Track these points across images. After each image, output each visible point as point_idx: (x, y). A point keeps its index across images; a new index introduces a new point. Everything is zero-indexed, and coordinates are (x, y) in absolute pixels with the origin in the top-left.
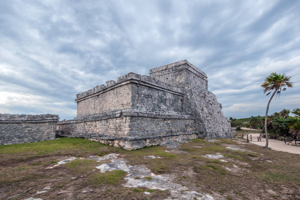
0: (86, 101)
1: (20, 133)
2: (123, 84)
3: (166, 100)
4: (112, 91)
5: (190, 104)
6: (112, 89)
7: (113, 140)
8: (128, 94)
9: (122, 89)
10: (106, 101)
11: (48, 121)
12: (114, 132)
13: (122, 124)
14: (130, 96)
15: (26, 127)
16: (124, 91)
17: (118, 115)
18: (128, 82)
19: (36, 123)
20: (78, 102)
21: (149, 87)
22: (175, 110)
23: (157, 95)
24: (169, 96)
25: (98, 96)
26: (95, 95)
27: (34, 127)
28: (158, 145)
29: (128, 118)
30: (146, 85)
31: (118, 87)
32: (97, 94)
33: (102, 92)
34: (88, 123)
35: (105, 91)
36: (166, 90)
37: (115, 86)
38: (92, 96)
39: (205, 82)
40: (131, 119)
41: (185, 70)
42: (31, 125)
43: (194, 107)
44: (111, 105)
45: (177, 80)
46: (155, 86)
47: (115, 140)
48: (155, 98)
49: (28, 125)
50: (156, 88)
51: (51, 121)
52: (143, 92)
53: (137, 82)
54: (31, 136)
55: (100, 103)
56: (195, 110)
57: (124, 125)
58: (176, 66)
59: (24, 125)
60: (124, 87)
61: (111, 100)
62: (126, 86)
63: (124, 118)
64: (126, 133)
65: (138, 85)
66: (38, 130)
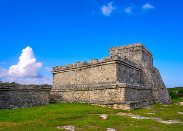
0: (65, 73)
1: (29, 99)
2: (108, 63)
3: (133, 74)
4: (96, 68)
5: (147, 77)
6: (96, 66)
7: (112, 104)
8: (113, 71)
9: (107, 66)
10: (90, 75)
11: (45, 89)
12: (109, 98)
13: (117, 93)
14: (115, 72)
15: (32, 95)
16: (109, 68)
17: (115, 87)
18: (114, 62)
19: (38, 91)
20: (54, 74)
21: (125, 65)
22: (138, 82)
23: (129, 71)
24: (135, 72)
25: (80, 70)
26: (77, 69)
27: (36, 95)
28: (139, 108)
29: (123, 89)
30: (124, 64)
31: (104, 65)
32: (79, 69)
33: (85, 67)
34: (79, 92)
35: (89, 67)
36: (133, 68)
37: (101, 64)
38: (73, 70)
39: (151, 59)
40: (126, 90)
41: (140, 51)
42: (35, 93)
43: (150, 80)
44: (94, 78)
45: (134, 58)
46: (128, 64)
47: (115, 104)
48: (128, 74)
49: (33, 93)
50: (128, 66)
51: (47, 89)
52: (122, 69)
53: (120, 62)
54: (35, 102)
55: (83, 76)
56: (151, 82)
57: (120, 93)
58: (133, 47)
59: (31, 93)
60: (109, 65)
61: (95, 74)
62: (111, 65)
63: (120, 89)
64: (121, 99)
65: (120, 64)
66: (39, 97)
